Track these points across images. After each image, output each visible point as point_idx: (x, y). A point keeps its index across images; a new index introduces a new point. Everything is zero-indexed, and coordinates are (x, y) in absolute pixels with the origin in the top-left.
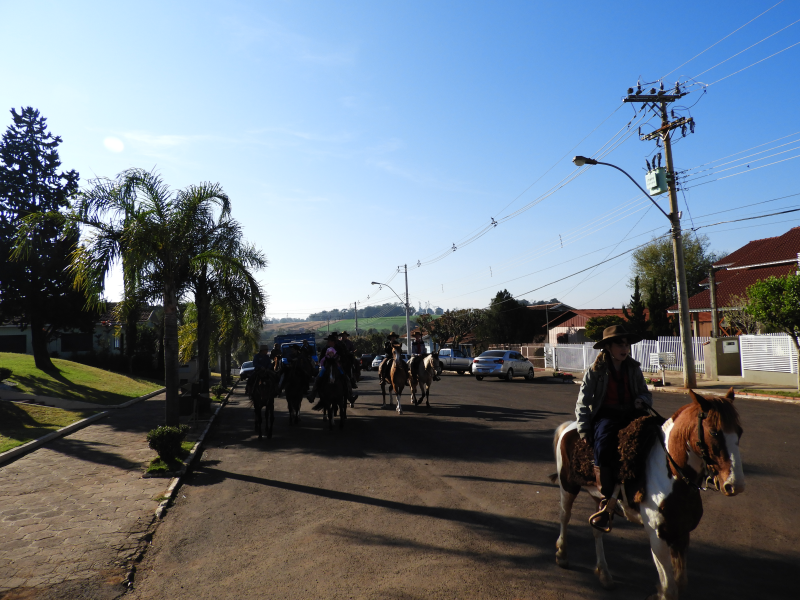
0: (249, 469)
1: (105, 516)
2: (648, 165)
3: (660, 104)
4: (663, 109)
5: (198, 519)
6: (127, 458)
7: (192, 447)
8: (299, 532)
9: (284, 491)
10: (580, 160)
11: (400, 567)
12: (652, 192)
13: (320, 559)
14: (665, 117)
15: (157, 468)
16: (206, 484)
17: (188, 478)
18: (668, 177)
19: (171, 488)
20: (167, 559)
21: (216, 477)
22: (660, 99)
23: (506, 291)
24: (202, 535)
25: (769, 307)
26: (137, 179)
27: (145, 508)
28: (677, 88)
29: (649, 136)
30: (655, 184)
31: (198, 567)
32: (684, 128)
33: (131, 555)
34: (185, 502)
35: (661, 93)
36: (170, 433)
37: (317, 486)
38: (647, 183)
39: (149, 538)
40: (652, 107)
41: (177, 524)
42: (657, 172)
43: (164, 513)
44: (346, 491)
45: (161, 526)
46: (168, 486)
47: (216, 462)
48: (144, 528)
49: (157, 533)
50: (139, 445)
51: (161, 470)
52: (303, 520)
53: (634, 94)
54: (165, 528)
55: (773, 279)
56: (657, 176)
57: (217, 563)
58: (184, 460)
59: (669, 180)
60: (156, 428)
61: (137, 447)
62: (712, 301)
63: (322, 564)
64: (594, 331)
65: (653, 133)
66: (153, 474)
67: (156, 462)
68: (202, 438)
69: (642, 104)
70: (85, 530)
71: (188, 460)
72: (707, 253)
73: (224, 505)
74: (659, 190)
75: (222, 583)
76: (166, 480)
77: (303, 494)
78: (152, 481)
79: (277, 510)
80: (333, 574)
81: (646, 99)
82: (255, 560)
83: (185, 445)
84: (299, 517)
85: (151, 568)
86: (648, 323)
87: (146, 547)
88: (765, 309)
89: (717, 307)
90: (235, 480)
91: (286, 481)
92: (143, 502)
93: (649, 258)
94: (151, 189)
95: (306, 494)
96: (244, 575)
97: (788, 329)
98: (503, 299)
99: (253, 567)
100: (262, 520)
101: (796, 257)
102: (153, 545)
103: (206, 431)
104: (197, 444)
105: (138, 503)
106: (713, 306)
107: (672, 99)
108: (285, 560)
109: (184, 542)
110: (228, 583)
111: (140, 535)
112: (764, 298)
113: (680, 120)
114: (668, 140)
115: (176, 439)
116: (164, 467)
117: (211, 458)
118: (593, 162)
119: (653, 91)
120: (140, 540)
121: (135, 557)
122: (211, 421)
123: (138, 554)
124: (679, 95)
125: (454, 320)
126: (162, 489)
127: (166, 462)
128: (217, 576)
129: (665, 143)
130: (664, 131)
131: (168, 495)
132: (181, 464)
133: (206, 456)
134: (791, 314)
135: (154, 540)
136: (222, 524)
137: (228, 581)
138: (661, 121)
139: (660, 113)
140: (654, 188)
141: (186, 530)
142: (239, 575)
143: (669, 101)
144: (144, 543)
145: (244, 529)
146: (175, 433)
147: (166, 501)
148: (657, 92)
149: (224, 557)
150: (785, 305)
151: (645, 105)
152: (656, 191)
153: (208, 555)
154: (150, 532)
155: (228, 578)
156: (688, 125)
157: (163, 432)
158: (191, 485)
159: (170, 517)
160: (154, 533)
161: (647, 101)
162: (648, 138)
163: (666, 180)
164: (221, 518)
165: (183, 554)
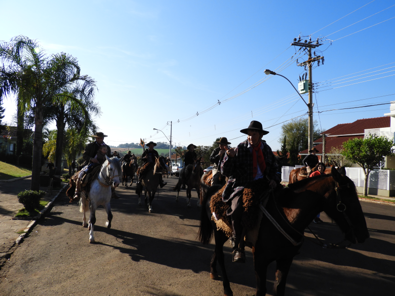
0: (79, 218)
2: (300, 78)
3: (309, 49)
4: (310, 51)
5: (43, 245)
6: (5, 208)
7: (46, 204)
8: (107, 256)
10: (268, 71)
11: (172, 281)
12: (301, 92)
13: (119, 274)
14: (310, 55)
15: (22, 214)
16: (52, 225)
17: (41, 221)
18: (309, 85)
19: (29, 226)
20: (18, 270)
21: (59, 221)
22: (308, 46)
24: (45, 256)
25: (354, 152)
26: (24, 43)
27: (9, 237)
28: (317, 41)
29: (302, 64)
30: (303, 88)
31: (38, 277)
32: (319, 62)
34: (36, 235)
35: (310, 42)
36: (32, 194)
38: (299, 87)
39: (8, 256)
40: (304, 50)
41: (29, 248)
42: (305, 82)
43: (21, 241)
44: (137, 233)
45: (18, 249)
46: (27, 225)
47: (60, 213)
48: (6, 250)
49: (14, 254)
50: (14, 201)
51: (25, 216)
53: (297, 41)
54: (20, 251)
55: (356, 139)
56: (304, 84)
57: (51, 275)
58: (40, 211)
59: (309, 87)
60: (24, 191)
61: (13, 203)
62: (323, 149)
63: (121, 278)
65: (304, 63)
66: (19, 217)
67: (23, 210)
68: (53, 200)
69: (299, 47)
71: (43, 211)
72: (316, 129)
73: (61, 238)
74: (304, 91)
75: (52, 289)
76: (27, 222)
78: (18, 222)
80: (128, 285)
81: (302, 45)
82: (77, 273)
83: (42, 203)
85: (5, 276)
87: (5, 262)
88: (352, 153)
89: (325, 153)
90: (70, 224)
92: (9, 233)
93: (289, 129)
94: (32, 50)
96: (67, 284)
97: (361, 164)
99: (75, 278)
100: (84, 248)
101: (364, 132)
102: (10, 261)
103: (56, 196)
104: (50, 203)
105: (6, 235)
106: (323, 152)
107: (314, 46)
108: (96, 274)
109: (31, 260)
110: (56, 289)
111: (3, 254)
112: (352, 148)
113: (318, 57)
114: (311, 67)
115: (36, 199)
116: (27, 214)
117: (57, 211)
118: (274, 73)
119: (306, 41)
120: (2, 257)
122: (60, 191)
124: (318, 45)
126: (24, 227)
127: (28, 211)
128: (50, 284)
129: (309, 68)
130: (309, 62)
131: (26, 230)
132: (38, 213)
133: (54, 209)
134: (365, 156)
135: (11, 258)
136: (58, 249)
137: (57, 287)
138: (308, 57)
139: (308, 53)
140: (302, 90)
141: (34, 252)
142: (65, 283)
143: (313, 47)
144: (5, 259)
145: (72, 253)
146: (35, 194)
147: (24, 234)
148: (308, 42)
149: (56, 271)
150: (362, 152)
151: (301, 48)
152: (303, 92)
153: (46, 269)
154: (10, 253)
155: (57, 285)
156: (321, 61)
157: (28, 194)
158: (42, 225)
159: (25, 243)
160: (12, 253)
161: (302, 46)
162: (301, 65)
163: (308, 87)
164: (58, 246)
165: (29, 267)
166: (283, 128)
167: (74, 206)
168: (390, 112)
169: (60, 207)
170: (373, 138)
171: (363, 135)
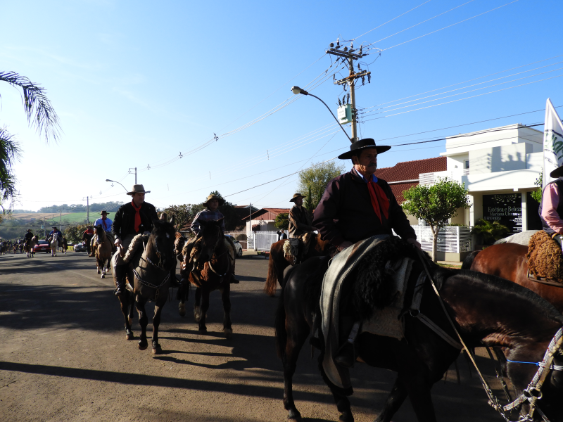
2: (340, 101)
3: (349, 60)
4: (351, 63)
10: (297, 90)
12: (341, 122)
14: (352, 69)
18: (353, 112)
22: (349, 55)
23: (217, 192)
28: (361, 50)
29: (340, 81)
30: (344, 116)
32: (363, 79)
35: (351, 51)
38: (339, 114)
40: (344, 61)
42: (346, 107)
53: (334, 48)
56: (346, 110)
64: (281, 223)
65: (344, 80)
69: (336, 57)
74: (347, 120)
101: (418, 177)
107: (356, 57)
112: (416, 199)
113: (363, 72)
114: (353, 86)
118: (305, 93)
119: (346, 49)
124: (360, 56)
125: (177, 212)
129: (350, 88)
130: (351, 79)
138: (350, 71)
139: (349, 66)
140: (344, 118)
143: (354, 58)
148: (348, 50)
150: (431, 203)
151: (339, 58)
152: (344, 121)
156: (366, 77)
161: (341, 55)
162: (339, 83)
163: (351, 114)
166: (301, 176)
168: (446, 151)
170: (444, 184)
171: (418, 182)
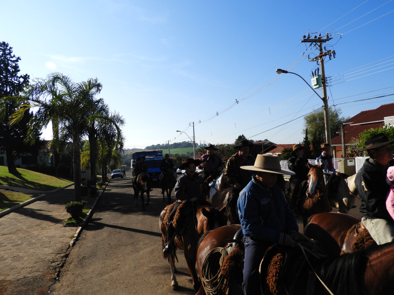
0: (116, 222)
1: (45, 246)
2: (313, 73)
3: (319, 44)
4: (320, 46)
5: (91, 247)
6: (55, 217)
7: (88, 212)
8: (141, 253)
9: (133, 233)
10: (280, 71)
12: (314, 87)
13: (151, 266)
14: (321, 50)
15: (71, 222)
16: (95, 230)
17: (86, 227)
18: (322, 79)
19: (78, 232)
20: (76, 266)
21: (100, 226)
22: (319, 41)
23: (243, 135)
24: (93, 255)
26: (59, 78)
27: (65, 241)
28: (327, 36)
30: (316, 83)
31: (91, 270)
32: (330, 56)
33: (58, 265)
34: (84, 239)
35: (319, 38)
36: (76, 205)
37: (150, 230)
38: (312, 82)
39: (67, 256)
40: (315, 45)
41: (81, 249)
42: (317, 77)
43: (74, 244)
45: (73, 250)
46: (76, 231)
47: (100, 219)
48: (64, 251)
50: (61, 211)
51: (72, 223)
52: (143, 247)
53: (306, 38)
54: (75, 251)
55: (372, 130)
56: (317, 79)
57: (101, 268)
58: (84, 218)
59: (322, 81)
60: (70, 202)
61: (61, 212)
62: (343, 141)
63: (152, 268)
64: (285, 155)
65: (315, 58)
66: (68, 225)
67: (70, 219)
68: (93, 207)
69: (310, 43)
70: (35, 253)
71: (86, 218)
72: (340, 117)
73: (104, 240)
74: (318, 86)
75: (103, 278)
76: (75, 228)
77: (142, 234)
78: (68, 228)
79: (130, 242)
81: (312, 41)
82: (119, 266)
83: (84, 211)
84: (141, 245)
85: (68, 271)
86: (312, 151)
87: (65, 260)
89: (345, 143)
90: (109, 228)
91: (134, 228)
92: (63, 238)
93: (312, 120)
94: (66, 84)
95: (144, 234)
96: (114, 274)
98: (241, 139)
99: (118, 270)
100: (123, 247)
101: (383, 119)
102: (69, 259)
103: (95, 204)
104: (90, 210)
105: (61, 239)
106: (343, 143)
107: (325, 41)
108: (134, 266)
109: (84, 258)
111: (62, 255)
113: (329, 52)
114: (322, 61)
116: (74, 222)
117: (97, 217)
118: (286, 72)
119: (316, 37)
120: (62, 257)
121: (60, 265)
122: (97, 199)
123: (61, 264)
124: (328, 39)
126: (73, 233)
127: (75, 219)
128: (101, 275)
129: (321, 63)
130: (321, 57)
131: (76, 235)
132: (82, 220)
133: (95, 216)
135: (69, 257)
136: (103, 249)
137: (106, 277)
138: (319, 52)
139: (319, 48)
140: (315, 85)
141: (85, 252)
142: (111, 274)
143: (323, 42)
144: (64, 259)
145: (114, 251)
146: (79, 205)
147: (75, 238)
149: (104, 265)
151: (311, 44)
152: (316, 87)
153: (96, 264)
154: (67, 253)
155: (106, 275)
156: (332, 54)
157: (73, 204)
158: (87, 230)
159: (77, 246)
160: (69, 253)
162: (313, 60)
164: (102, 246)
165: (84, 264)
166: (305, 118)
167: (111, 212)
169: (99, 213)
170: (388, 128)
171: (383, 122)
